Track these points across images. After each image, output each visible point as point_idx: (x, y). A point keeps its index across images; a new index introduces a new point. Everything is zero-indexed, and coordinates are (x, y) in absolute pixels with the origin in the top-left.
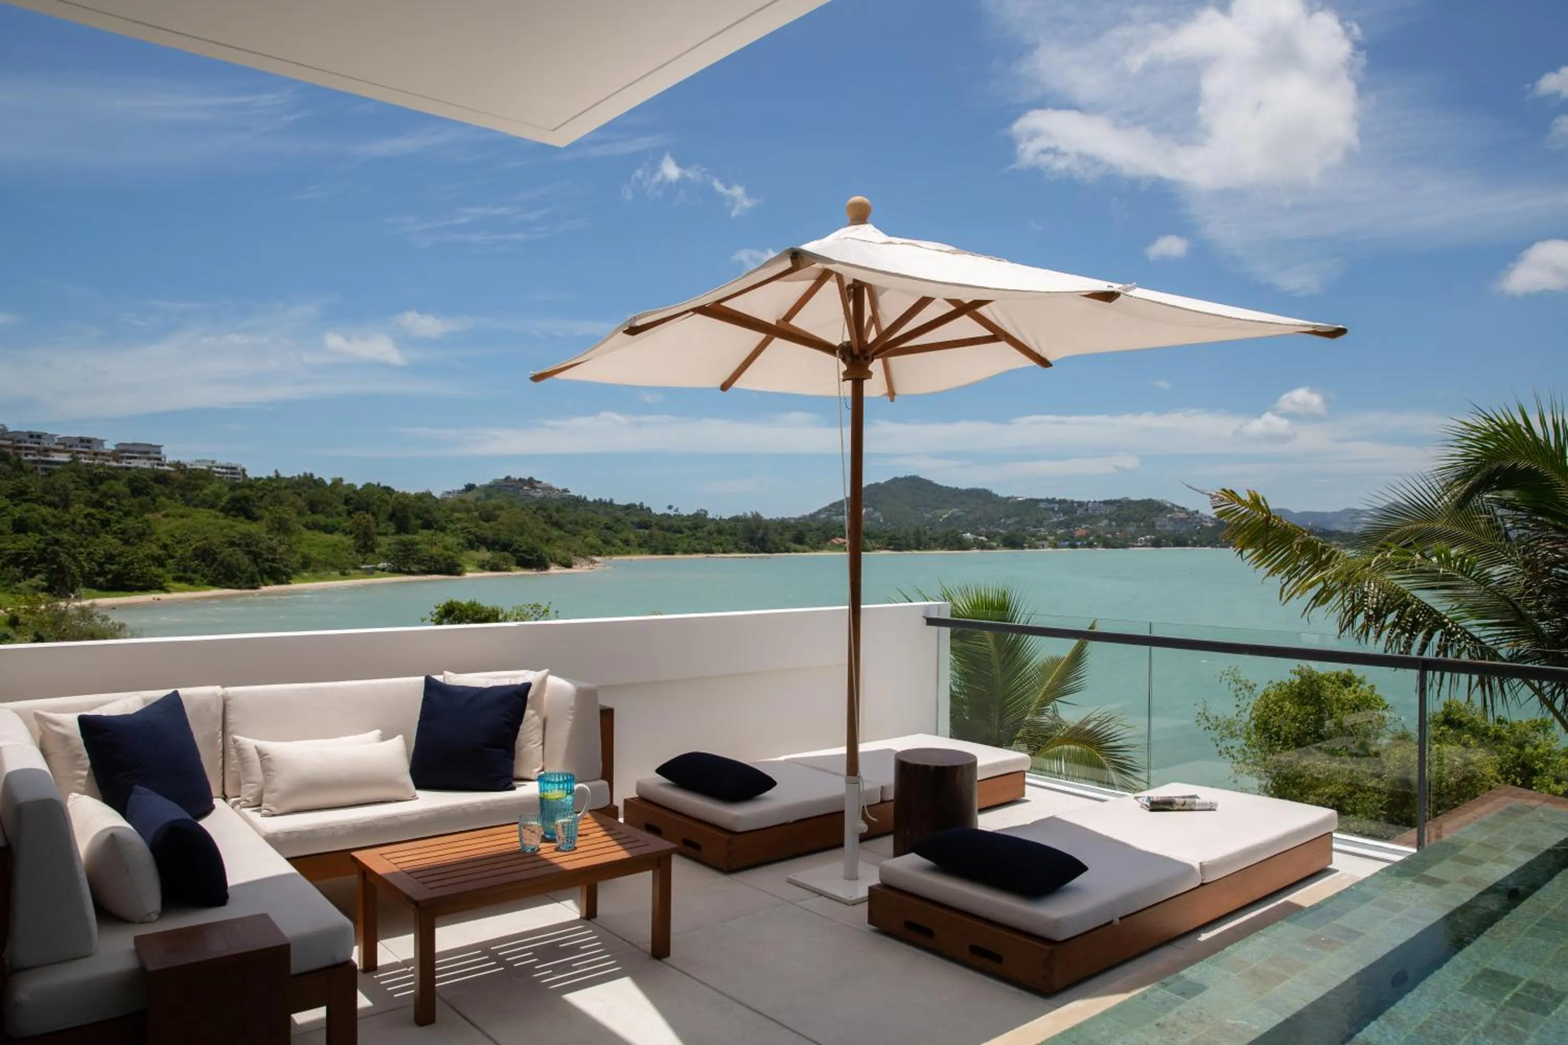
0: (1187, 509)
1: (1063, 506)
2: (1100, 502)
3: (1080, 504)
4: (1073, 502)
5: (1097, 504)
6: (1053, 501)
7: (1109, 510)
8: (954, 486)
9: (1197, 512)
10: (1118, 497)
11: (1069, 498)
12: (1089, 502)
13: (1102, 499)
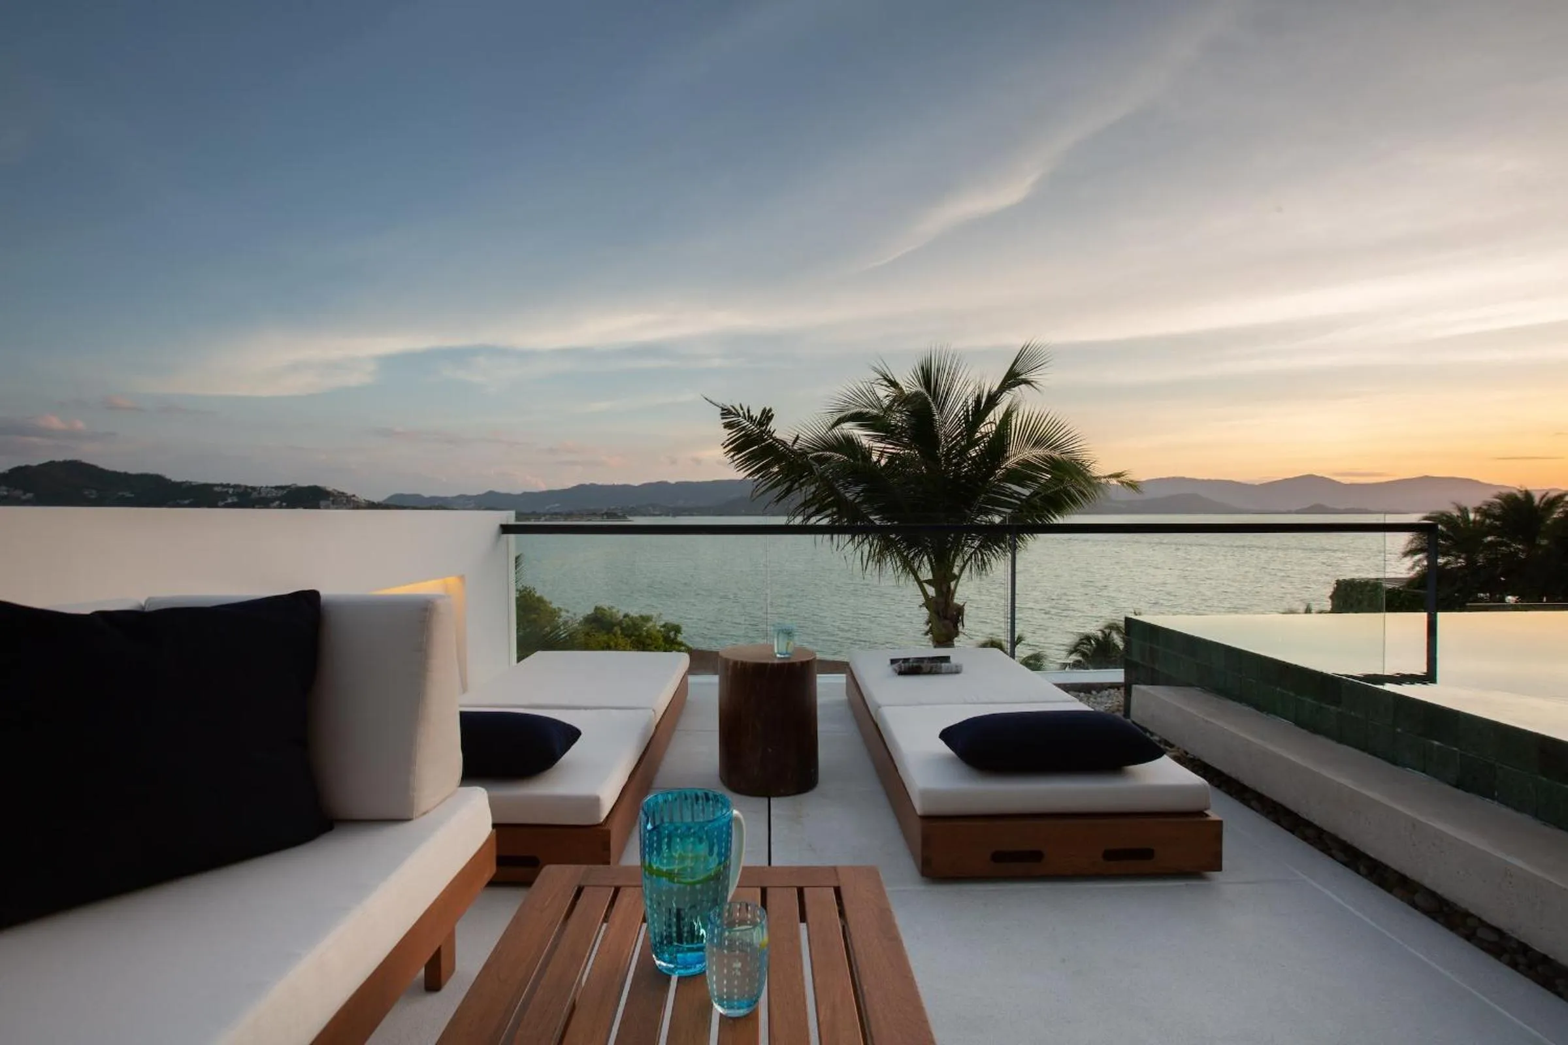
0: (346, 494)
1: (236, 490)
2: (272, 488)
3: (253, 488)
4: (246, 487)
5: (268, 489)
6: (228, 486)
7: (280, 493)
8: (122, 470)
9: (354, 496)
10: (289, 484)
11: (243, 483)
12: (262, 487)
13: (274, 485)
